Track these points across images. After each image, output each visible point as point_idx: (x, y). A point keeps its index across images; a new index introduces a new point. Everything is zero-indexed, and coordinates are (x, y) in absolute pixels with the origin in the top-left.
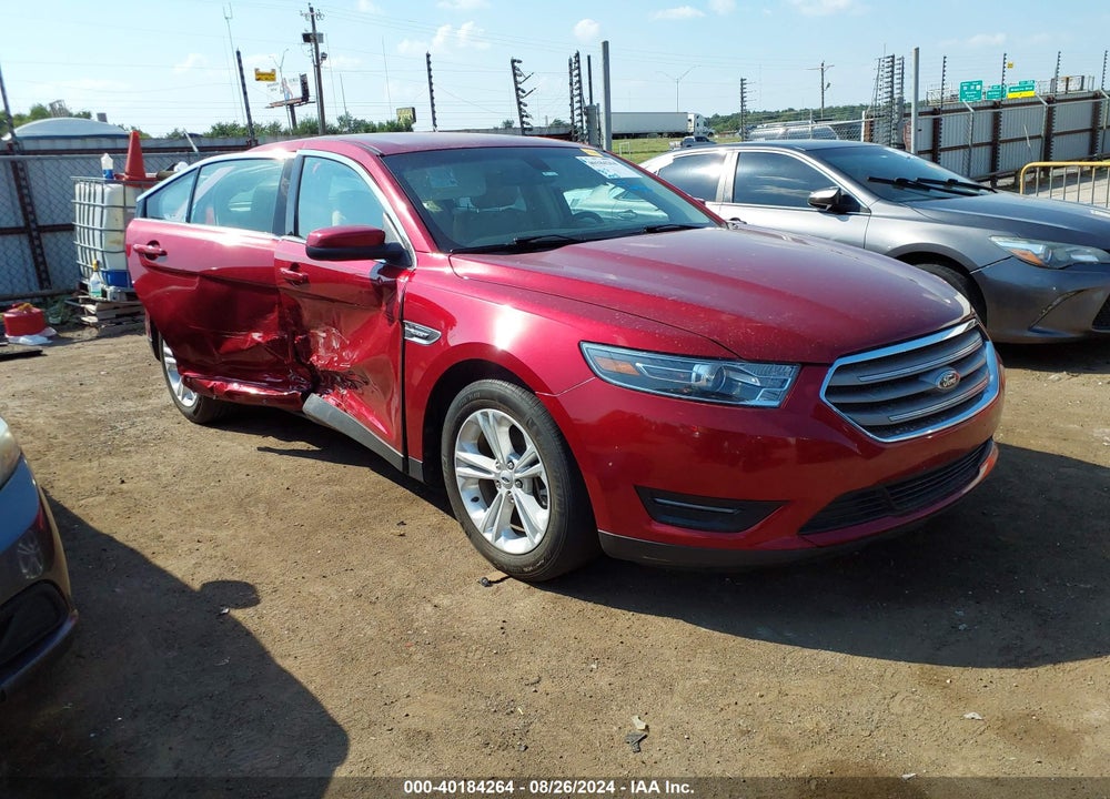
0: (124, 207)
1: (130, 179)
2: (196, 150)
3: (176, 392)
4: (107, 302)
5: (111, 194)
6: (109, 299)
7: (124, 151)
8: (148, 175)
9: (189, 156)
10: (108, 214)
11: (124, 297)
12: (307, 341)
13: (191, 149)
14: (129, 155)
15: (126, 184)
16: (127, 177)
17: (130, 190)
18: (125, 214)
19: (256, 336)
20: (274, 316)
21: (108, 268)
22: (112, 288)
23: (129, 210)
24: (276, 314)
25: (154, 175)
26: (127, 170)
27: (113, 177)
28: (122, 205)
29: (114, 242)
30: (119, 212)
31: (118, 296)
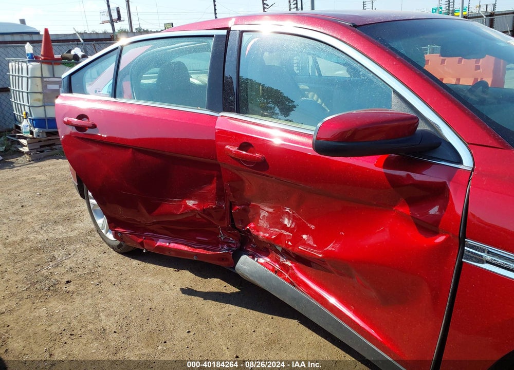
0: (42, 77)
1: (44, 59)
2: (82, 41)
3: (100, 227)
4: (34, 138)
5: (33, 69)
6: (35, 136)
7: (40, 42)
8: (56, 56)
9: (77, 44)
10: (32, 82)
11: (45, 135)
12: (245, 211)
13: (78, 40)
14: (43, 44)
15: (42, 62)
16: (43, 58)
17: (45, 66)
18: (43, 82)
19: (190, 203)
20: (211, 188)
21: (33, 117)
22: (36, 129)
23: (45, 79)
24: (214, 185)
25: (59, 56)
26: (42, 53)
27: (33, 58)
28: (40, 76)
29: (36, 100)
30: (39, 81)
31: (41, 135)
